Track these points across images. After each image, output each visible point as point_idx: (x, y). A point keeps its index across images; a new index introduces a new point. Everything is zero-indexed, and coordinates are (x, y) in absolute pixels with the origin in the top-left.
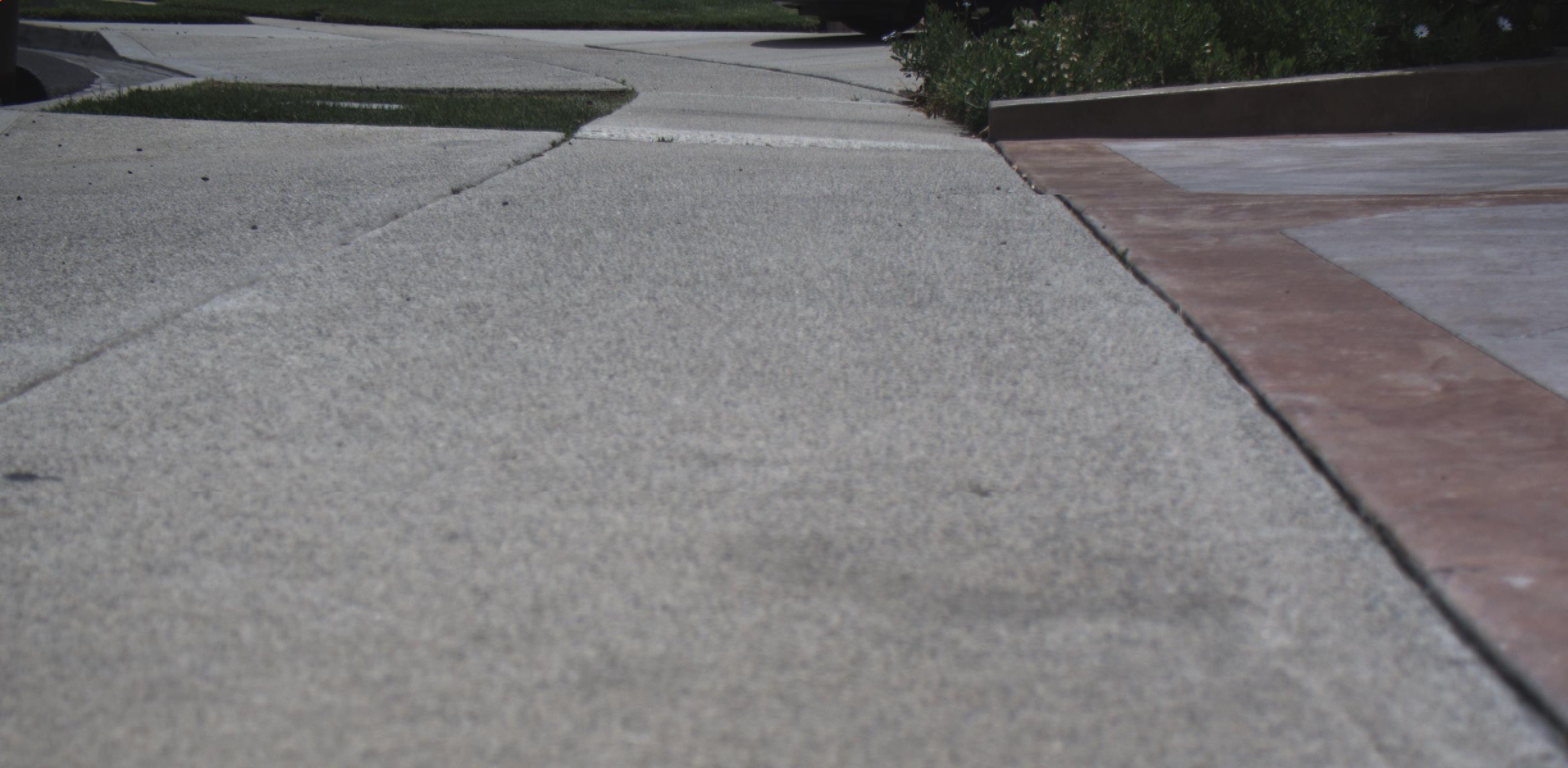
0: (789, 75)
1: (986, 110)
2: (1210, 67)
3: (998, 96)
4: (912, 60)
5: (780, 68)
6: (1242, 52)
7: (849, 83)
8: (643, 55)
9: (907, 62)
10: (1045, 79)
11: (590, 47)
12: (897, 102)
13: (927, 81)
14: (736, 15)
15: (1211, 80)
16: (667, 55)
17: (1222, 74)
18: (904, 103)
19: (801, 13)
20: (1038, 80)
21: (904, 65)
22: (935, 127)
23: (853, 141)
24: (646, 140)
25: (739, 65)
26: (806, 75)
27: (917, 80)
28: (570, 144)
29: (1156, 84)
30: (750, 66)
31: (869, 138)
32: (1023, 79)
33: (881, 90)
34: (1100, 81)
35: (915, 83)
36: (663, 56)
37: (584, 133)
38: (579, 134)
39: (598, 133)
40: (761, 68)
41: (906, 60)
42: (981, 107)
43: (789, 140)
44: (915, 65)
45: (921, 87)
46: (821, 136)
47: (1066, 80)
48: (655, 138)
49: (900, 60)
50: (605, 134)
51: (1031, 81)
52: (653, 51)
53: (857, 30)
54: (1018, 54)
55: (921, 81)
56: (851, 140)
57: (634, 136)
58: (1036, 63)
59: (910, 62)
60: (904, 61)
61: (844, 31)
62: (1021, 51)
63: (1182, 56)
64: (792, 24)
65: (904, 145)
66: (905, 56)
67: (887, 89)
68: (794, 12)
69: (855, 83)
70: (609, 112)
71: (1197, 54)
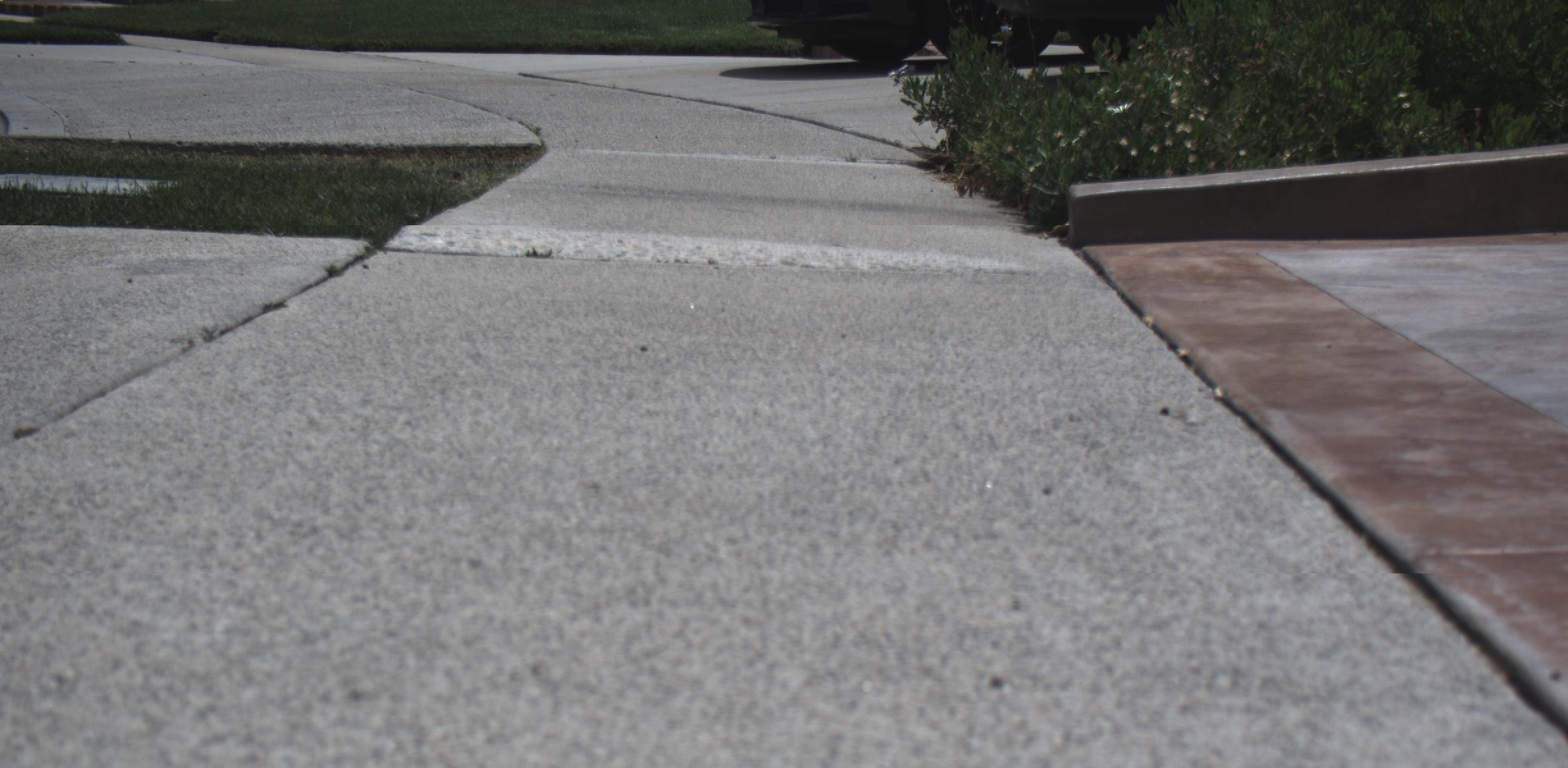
0: (763, 116)
1: (1064, 197)
2: (1406, 130)
3: (1080, 176)
4: (930, 105)
5: (752, 106)
6: (1457, 106)
7: (841, 130)
8: (586, 86)
9: (923, 108)
10: (1155, 149)
11: (525, 75)
12: (910, 164)
13: (953, 136)
14: (705, 36)
15: (1410, 151)
16: (614, 88)
17: (1426, 140)
18: (920, 165)
19: (780, 36)
20: (1144, 151)
21: (919, 112)
22: (975, 215)
23: (853, 251)
24: (507, 252)
25: (701, 101)
26: (785, 117)
27: (937, 132)
28: (365, 267)
29: (1324, 158)
30: (715, 103)
31: (881, 245)
32: (1119, 148)
33: (884, 141)
34: (1242, 153)
35: (932, 135)
36: (610, 87)
37: (406, 239)
38: (395, 243)
39: (429, 239)
40: (728, 105)
41: (922, 104)
42: (1056, 193)
43: (749, 249)
44: (933, 112)
45: (943, 143)
46: (802, 240)
47: (1187, 152)
48: (522, 248)
49: (913, 105)
50: (439, 242)
51: (1133, 153)
52: (595, 82)
53: (850, 57)
54: (1110, 109)
55: (943, 134)
56: (850, 251)
57: (488, 244)
58: (1139, 125)
59: (927, 108)
60: (919, 106)
61: (832, 57)
62: (1116, 104)
63: (1361, 110)
64: (771, 47)
65: (941, 260)
66: (920, 99)
67: (892, 140)
68: (774, 33)
69: (848, 129)
70: (477, 194)
71: (1386, 109)
